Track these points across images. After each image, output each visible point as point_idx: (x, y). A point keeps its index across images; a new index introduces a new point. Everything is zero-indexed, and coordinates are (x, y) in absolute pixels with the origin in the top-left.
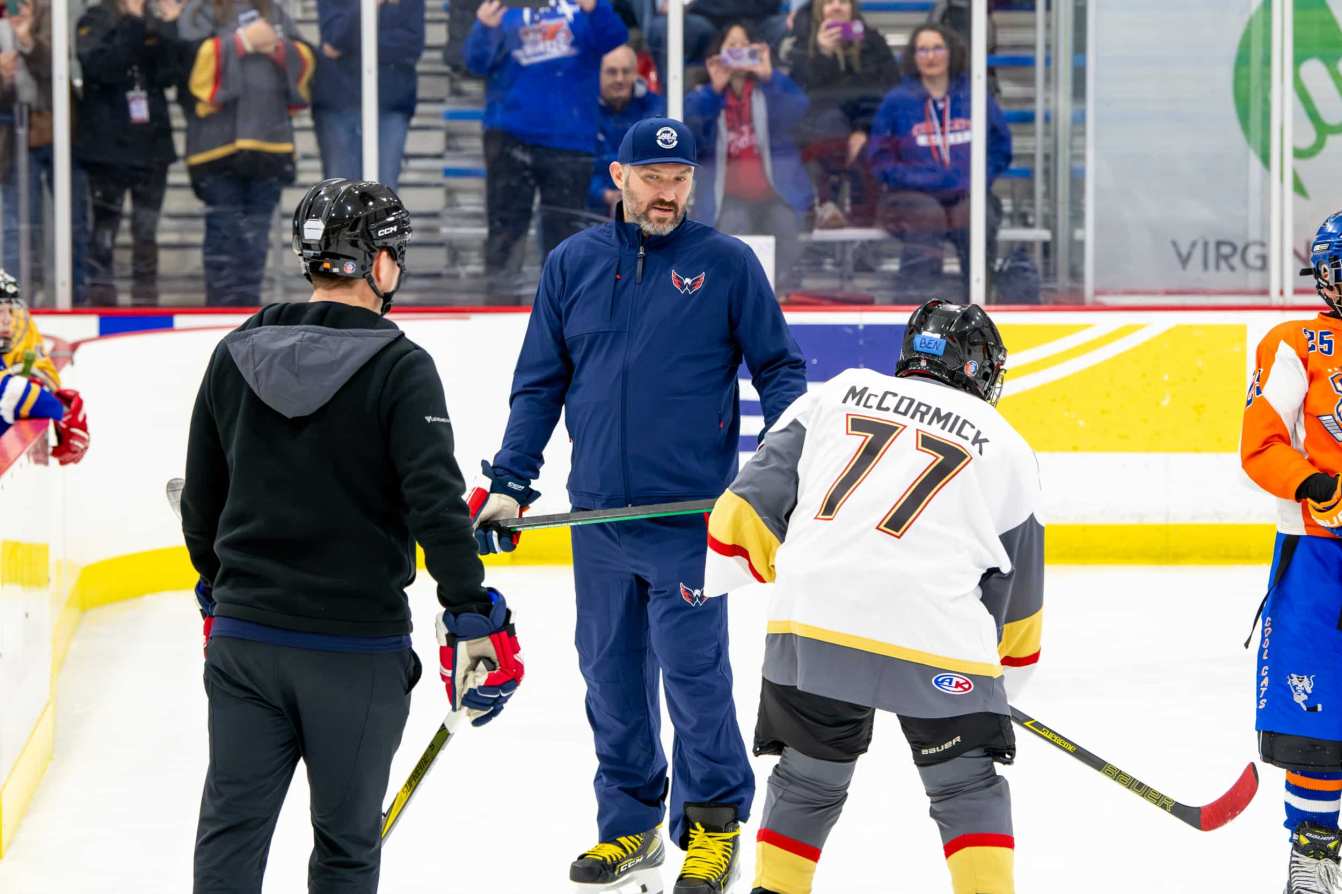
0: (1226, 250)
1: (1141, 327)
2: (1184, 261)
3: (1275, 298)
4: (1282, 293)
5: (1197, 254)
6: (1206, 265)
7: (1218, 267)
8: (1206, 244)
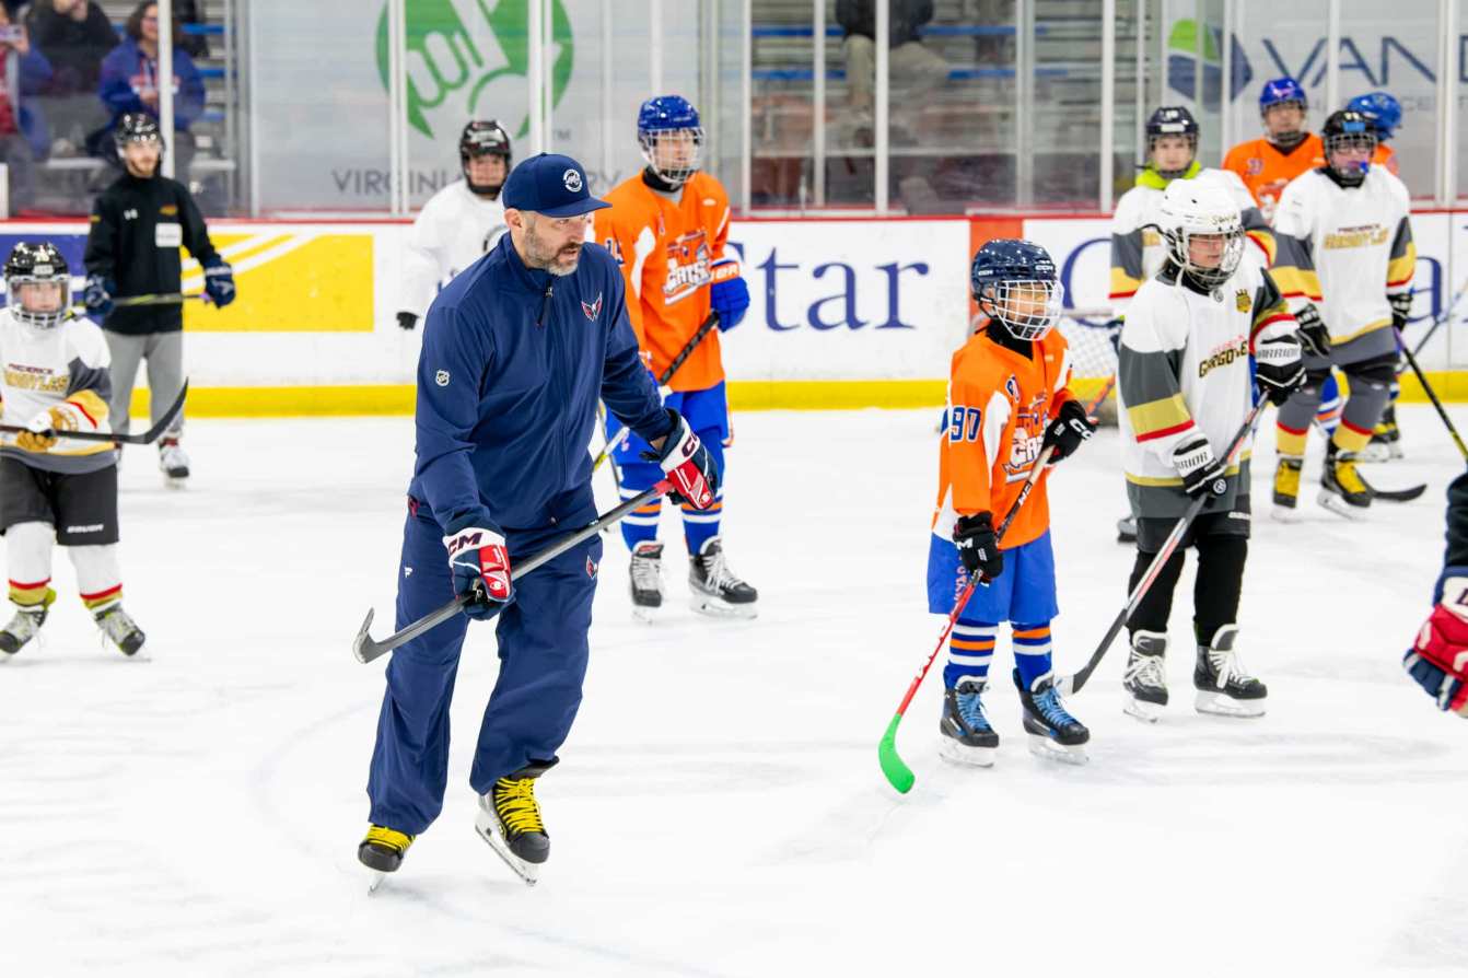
0: (373, 178)
1: (289, 237)
2: (342, 186)
3: (395, 214)
4: (400, 210)
5: (352, 183)
6: (358, 190)
7: (367, 191)
8: (358, 175)
